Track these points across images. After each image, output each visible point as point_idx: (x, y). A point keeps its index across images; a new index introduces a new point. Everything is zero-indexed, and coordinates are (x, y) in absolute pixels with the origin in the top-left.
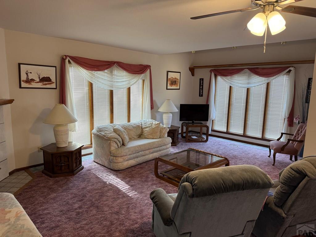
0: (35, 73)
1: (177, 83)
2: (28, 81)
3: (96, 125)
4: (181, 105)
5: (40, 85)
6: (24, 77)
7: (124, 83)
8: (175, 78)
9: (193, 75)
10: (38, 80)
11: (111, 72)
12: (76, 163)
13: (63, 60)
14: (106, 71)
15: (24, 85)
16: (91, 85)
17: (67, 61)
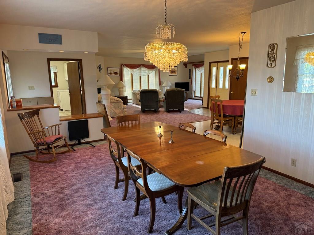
0: (112, 70)
1: (175, 72)
2: (110, 74)
3: (134, 89)
4: (175, 83)
5: (114, 75)
6: (109, 72)
7: (146, 73)
8: (174, 70)
9: (186, 67)
10: (113, 73)
11: (140, 69)
12: (126, 101)
13: (121, 66)
14: (138, 68)
15: (109, 75)
16: (132, 75)
17: (123, 66)
